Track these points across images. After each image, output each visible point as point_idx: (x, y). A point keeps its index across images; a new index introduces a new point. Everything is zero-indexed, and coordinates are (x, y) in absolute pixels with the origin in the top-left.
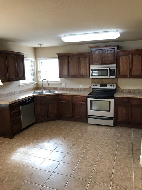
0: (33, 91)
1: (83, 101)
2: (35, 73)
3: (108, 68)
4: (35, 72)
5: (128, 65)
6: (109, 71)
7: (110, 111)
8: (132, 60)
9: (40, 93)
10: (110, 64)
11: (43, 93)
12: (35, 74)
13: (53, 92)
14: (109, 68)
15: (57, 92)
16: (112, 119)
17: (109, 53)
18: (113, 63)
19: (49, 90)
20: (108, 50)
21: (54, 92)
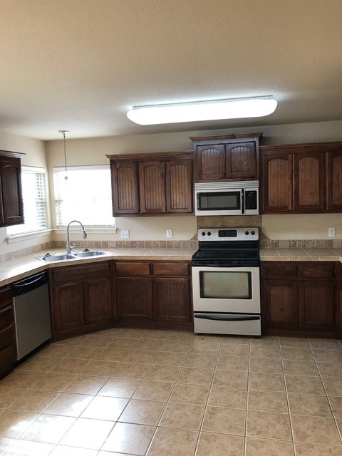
0: (44, 254)
1: (180, 275)
2: (46, 206)
3: (240, 190)
4: (45, 203)
5: (289, 181)
6: (243, 196)
7: (250, 297)
8: (297, 170)
9: (62, 258)
10: (243, 178)
11: (71, 257)
12: (46, 209)
13: (97, 254)
14: (243, 190)
15: (108, 254)
16: (258, 318)
17: (241, 153)
18: (252, 178)
19: (86, 250)
20: (238, 145)
21: (101, 254)
